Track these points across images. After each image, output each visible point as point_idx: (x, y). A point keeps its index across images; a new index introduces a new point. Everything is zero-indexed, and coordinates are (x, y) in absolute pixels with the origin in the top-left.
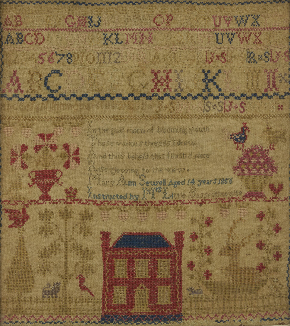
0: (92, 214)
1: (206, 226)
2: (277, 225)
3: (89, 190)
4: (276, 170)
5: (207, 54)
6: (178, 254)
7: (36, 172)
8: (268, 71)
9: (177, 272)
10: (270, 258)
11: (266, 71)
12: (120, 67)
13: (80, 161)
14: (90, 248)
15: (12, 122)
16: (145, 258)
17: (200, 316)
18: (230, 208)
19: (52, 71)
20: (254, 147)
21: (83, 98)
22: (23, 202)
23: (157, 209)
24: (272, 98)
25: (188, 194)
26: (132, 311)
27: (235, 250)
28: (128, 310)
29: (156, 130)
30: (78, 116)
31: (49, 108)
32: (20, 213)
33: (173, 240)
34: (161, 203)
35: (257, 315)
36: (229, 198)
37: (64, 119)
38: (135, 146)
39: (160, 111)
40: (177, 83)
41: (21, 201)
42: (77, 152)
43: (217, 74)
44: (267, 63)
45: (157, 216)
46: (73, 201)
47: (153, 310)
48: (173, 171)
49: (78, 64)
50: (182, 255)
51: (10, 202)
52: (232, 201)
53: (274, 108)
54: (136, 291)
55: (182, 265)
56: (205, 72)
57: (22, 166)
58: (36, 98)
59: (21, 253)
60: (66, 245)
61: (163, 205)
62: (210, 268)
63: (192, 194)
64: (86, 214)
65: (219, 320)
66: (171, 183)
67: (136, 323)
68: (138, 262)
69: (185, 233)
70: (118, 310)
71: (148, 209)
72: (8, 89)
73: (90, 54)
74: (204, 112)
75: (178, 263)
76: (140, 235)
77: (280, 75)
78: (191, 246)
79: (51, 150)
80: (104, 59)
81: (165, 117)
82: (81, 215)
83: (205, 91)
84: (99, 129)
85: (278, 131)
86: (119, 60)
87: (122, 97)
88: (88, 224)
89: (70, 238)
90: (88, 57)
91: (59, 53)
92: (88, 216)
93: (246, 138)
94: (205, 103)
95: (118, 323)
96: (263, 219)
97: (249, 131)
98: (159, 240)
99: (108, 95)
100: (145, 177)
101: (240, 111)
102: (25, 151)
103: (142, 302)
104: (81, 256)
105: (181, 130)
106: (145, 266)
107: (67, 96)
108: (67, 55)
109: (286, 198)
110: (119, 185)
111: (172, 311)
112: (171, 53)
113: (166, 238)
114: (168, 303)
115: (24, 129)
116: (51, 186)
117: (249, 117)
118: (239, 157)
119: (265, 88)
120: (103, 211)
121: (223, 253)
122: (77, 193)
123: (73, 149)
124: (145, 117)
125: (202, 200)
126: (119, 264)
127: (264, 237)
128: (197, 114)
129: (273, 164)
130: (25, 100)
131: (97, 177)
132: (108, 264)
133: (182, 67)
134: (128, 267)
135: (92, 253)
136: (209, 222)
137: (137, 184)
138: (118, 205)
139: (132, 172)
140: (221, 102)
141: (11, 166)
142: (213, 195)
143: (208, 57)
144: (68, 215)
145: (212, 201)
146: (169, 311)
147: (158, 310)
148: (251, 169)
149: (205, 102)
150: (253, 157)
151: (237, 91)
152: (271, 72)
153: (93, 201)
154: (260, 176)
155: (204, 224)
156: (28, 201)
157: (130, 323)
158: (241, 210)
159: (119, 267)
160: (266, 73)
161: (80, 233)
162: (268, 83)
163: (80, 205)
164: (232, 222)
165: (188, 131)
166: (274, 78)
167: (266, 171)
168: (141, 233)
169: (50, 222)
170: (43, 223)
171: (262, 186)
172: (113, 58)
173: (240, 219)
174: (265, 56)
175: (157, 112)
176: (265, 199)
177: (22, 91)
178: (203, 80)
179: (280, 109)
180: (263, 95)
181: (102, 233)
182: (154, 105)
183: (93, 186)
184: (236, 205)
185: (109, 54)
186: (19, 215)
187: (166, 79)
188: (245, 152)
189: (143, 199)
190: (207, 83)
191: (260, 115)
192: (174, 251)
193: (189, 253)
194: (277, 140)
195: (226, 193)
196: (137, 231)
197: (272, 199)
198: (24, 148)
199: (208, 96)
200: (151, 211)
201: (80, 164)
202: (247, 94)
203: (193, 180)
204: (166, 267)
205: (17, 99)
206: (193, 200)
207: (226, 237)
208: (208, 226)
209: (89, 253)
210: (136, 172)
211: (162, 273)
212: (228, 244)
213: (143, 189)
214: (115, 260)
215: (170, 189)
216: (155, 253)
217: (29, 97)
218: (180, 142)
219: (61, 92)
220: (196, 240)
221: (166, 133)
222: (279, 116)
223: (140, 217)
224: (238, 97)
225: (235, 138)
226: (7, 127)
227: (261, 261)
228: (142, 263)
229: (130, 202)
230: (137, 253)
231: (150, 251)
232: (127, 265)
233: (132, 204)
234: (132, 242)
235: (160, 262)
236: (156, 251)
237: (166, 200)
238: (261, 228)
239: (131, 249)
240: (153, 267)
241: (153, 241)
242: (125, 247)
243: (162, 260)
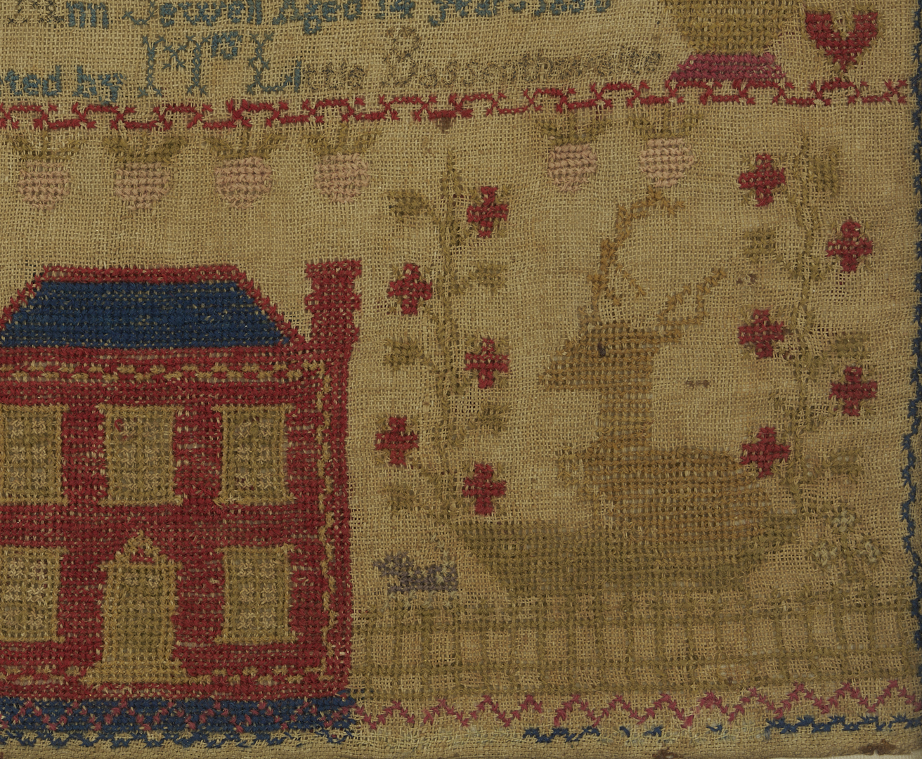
1: (475, 233)
2: (850, 227)
6: (328, 379)
9: (321, 473)
10: (811, 402)
16: (156, 401)
17: (443, 706)
18: (600, 137)
23: (216, 144)
25: (376, 70)
26: (91, 678)
27: (627, 358)
28: (69, 672)
33: (304, 307)
34: (237, 115)
35: (745, 700)
36: (593, 89)
45: (219, 181)
47: (196, 675)
50: (351, 383)
52: (609, 103)
54: (111, 574)
55: (347, 440)
61: (249, 127)
62: (494, 451)
63: (400, 66)
65: (546, 727)
66: (289, 12)
67: (113, 740)
68: (121, 421)
69: (366, 270)
70: (16, 671)
71: (171, 148)
75: (331, 426)
76: (127, 279)
78: (397, 339)
95: (19, 737)
96: (776, 198)
98: (229, 306)
103: (140, 630)
106: (159, 445)
109: (895, 84)
110: (20, 19)
111: (299, 678)
113: (264, 295)
114: (276, 634)
121: (564, 375)
125: (452, 99)
126: (21, 432)
127: (779, 291)
134: (67, 449)
136: (489, 211)
137: (112, 16)
138: (15, 126)
142: (509, 70)
145: (503, 104)
146: (280, 679)
147: (223, 672)
155: (464, 225)
157: (80, 737)
158: (658, 152)
159: (23, 449)
164: (609, 215)
168: (136, 272)
171: (767, 24)
173: (654, 196)
176: (781, 92)
184: (630, 123)
189: (143, 94)
192: (305, 364)
193: (387, 377)
195: (576, 63)
196: (116, 263)
197: (822, 91)
200: (187, 156)
204: (267, 449)
206: (407, 100)
207: (578, 291)
208: (484, 235)
211: (243, 480)
212: (590, 327)
213: (145, 40)
215: (287, 43)
216: (208, 375)
220: (421, 309)
223: (127, 190)
227: (768, 419)
228: (140, 427)
229: (78, 113)
230: (115, 377)
231: (182, 364)
232: (62, 438)
233: (86, 121)
234: (89, 315)
235: (232, 424)
236: (213, 364)
237: (262, 100)
238: (765, 242)
239: (83, 355)
240: (199, 450)
241: (200, 314)
242: (53, 346)
243: (243, 412)
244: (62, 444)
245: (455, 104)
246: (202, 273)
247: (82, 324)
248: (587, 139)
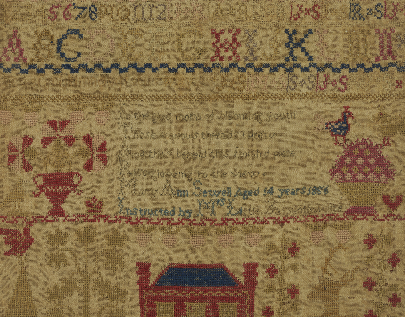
0: (124, 237)
1: (290, 256)
2: (394, 255)
3: (121, 202)
4: (392, 175)
5: (291, 6)
6: (249, 295)
7: (44, 175)
8: (381, 32)
10: (383, 303)
11: (377, 31)
12: (166, 25)
13: (107, 161)
14: (121, 286)
15: (11, 103)
16: (201, 301)
18: (325, 229)
19: (69, 30)
20: (361, 142)
21: (112, 69)
22: (26, 218)
23: (218, 230)
24: (387, 71)
25: (263, 210)
27: (332, 291)
29: (217, 116)
30: (104, 96)
31: (63, 84)
32: (20, 235)
33: (242, 275)
34: (224, 222)
36: (323, 216)
37: (84, 100)
38: (188, 139)
39: (223, 88)
40: (248, 48)
41: (22, 217)
42: (103, 147)
43: (306, 36)
44: (379, 20)
45: (219, 240)
46: (97, 218)
48: (243, 175)
49: (106, 21)
50: (255, 297)
51: (7, 218)
52: (328, 220)
53: (390, 85)
55: (254, 313)
56: (290, 33)
57: (24, 167)
58: (46, 70)
59: (21, 292)
60: (87, 281)
61: (228, 225)
63: (270, 209)
64: (116, 237)
68: (191, 307)
69: (260, 265)
71: (205, 231)
72: (5, 56)
73: (122, 7)
74: (287, 90)
75: (249, 309)
76: (193, 267)
77: (399, 37)
78: (268, 285)
79: (66, 143)
80: (143, 14)
81: (230, 97)
82: (108, 238)
83: (289, 60)
84: (136, 114)
85: (395, 119)
86: (165, 15)
87: (169, 68)
88: (118, 250)
89: (92, 271)
90: (120, 10)
91: (78, 5)
92: (118, 239)
93: (348, 127)
94: (289, 77)
96: (374, 246)
97: (353, 118)
98: (221, 275)
99: (149, 65)
100: (201, 184)
101: (339, 88)
102: (29, 145)
104: (109, 297)
105: (254, 116)
106: (201, 313)
107: (89, 67)
108: (90, 8)
110: (163, 194)
112: (240, 4)
113: (231, 272)
115: (27, 113)
116: (65, 196)
117: (353, 98)
118: (338, 156)
119: (376, 56)
120: (141, 233)
121: (314, 295)
122: (103, 207)
123: (97, 142)
124: (202, 98)
125: (284, 218)
126: (163, 310)
127: (374, 273)
128: (277, 92)
129: (389, 166)
130: (28, 72)
131: (132, 184)
132: (147, 309)
133: (255, 25)
134: (176, 314)
135: (125, 293)
136: (294, 250)
137: (189, 194)
138: (162, 224)
139: (182, 177)
140: (312, 76)
141: (8, 167)
142: (300, 210)
143: (293, 10)
144: (90, 237)
145: (298, 220)
148: (355, 172)
149: (289, 75)
150: (358, 156)
151: (335, 60)
152: (385, 33)
153: (126, 218)
154: (369, 183)
155: (287, 253)
156: (33, 217)
158: (341, 233)
159: (163, 314)
160: (378, 34)
161: (106, 264)
162: (381, 49)
163: (107, 223)
164: (327, 251)
165: (263, 118)
166: (390, 42)
167: (378, 176)
168: (196, 265)
169: (64, 247)
170: (53, 249)
171: (372, 198)
172: (156, 12)
173: (340, 246)
174: (376, 9)
175: (220, 90)
176: (376, 217)
177: (25, 60)
178: (286, 44)
179: (399, 87)
180: (374, 65)
181: (138, 264)
182: (215, 79)
183: (126, 196)
184: (334, 225)
185: (150, 7)
186: (19, 238)
187: (232, 43)
188: (346, 149)
189: (198, 216)
190: (291, 48)
191: (368, 94)
192: (243, 291)
193: (265, 295)
194: (394, 131)
195: (319, 208)
196: (190, 263)
197: (387, 217)
198: (27, 141)
199: (294, 67)
200: (210, 233)
201: (108, 164)
202: (350, 65)
203: (272, 188)
204: (232, 315)
205: (18, 71)
206: (272, 218)
207: (319, 272)
208: (292, 256)
209: (120, 293)
210: (189, 177)
212: (322, 282)
213: (198, 201)
214: (157, 304)
215: (238, 202)
216: (216, 294)
217: (34, 68)
218: (252, 133)
219: (80, 61)
220: (275, 276)
221: (232, 120)
222: (396, 96)
223: (193, 242)
224: (336, 68)
225: (332, 128)
226: (3, 111)
227: (371, 308)
228: (196, 309)
229: (180, 221)
230: (189, 294)
231: (208, 291)
232: (174, 311)
233: (182, 223)
234: (182, 277)
235: (222, 308)
236: (217, 291)
237: (231, 218)
238: (371, 259)
239: (181, 288)
240: (213, 315)
241: (213, 277)
242: (172, 286)
243: (225, 305)
244: (174, 313)
245: (285, 219)
246: (214, 266)
247: (180, 280)
248: (322, 230)
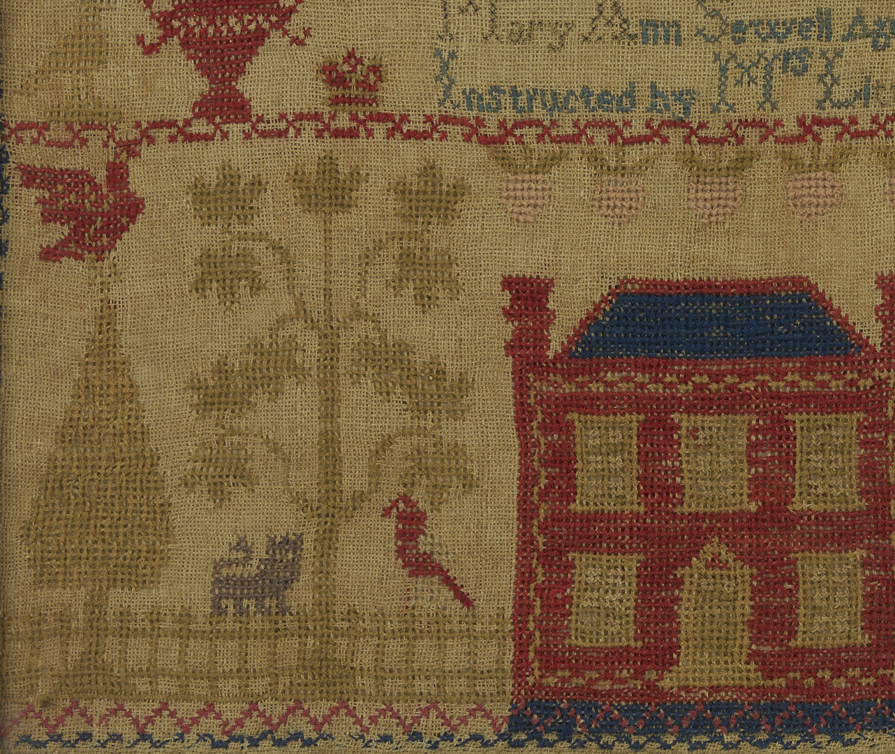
0: (459, 189)
3: (445, 66)
9: (892, 480)
14: (449, 362)
16: (731, 410)
22: (114, 128)
23: (787, 158)
26: (668, 682)
28: (647, 676)
32: (96, 188)
33: (875, 317)
34: (808, 130)
41: (101, 127)
45: (791, 194)
46: (363, 123)
47: (772, 678)
51: (48, 129)
54: (687, 580)
59: (101, 388)
60: (329, 347)
61: (820, 141)
64: (430, 190)
67: (690, 743)
68: (696, 430)
70: (595, 675)
71: (743, 163)
76: (701, 291)
82: (403, 193)
88: (438, 236)
89: (348, 309)
92: (437, 197)
95: (598, 740)
98: (801, 317)
103: (716, 634)
104: (407, 399)
106: (733, 453)
110: (593, 37)
111: (872, 681)
113: (835, 306)
114: (849, 637)
116: (251, 47)
120: (516, 173)
122: (384, 84)
126: (598, 441)
131: (484, 3)
132: (542, 439)
134: (643, 458)
135: (463, 384)
137: (684, 34)
138: (590, 141)
144: (340, 192)
146: (853, 681)
147: (798, 675)
153: (463, 122)
156: (138, 125)
157: (658, 740)
159: (599, 458)
161: (398, 284)
163: (397, 143)
168: (710, 284)
169: (249, 229)
170: (210, 236)
181: (508, 283)
183: (464, 46)
189: (715, 110)
192: (876, 373)
196: (690, 275)
200: (759, 170)
204: (839, 457)
209: (447, 383)
211: (816, 487)
213: (717, 57)
214: (577, 424)
215: (856, 58)
216: (781, 384)
223: (701, 204)
228: (715, 436)
229: (652, 128)
230: (690, 387)
231: (755, 374)
232: (639, 446)
233: (660, 136)
234: (664, 327)
235: (805, 432)
236: (786, 374)
237: (832, 115)
239: (659, 365)
240: (773, 458)
241: (773, 325)
242: (629, 357)
243: (816, 421)
244: (639, 453)
246: (775, 284)
247: (657, 336)
